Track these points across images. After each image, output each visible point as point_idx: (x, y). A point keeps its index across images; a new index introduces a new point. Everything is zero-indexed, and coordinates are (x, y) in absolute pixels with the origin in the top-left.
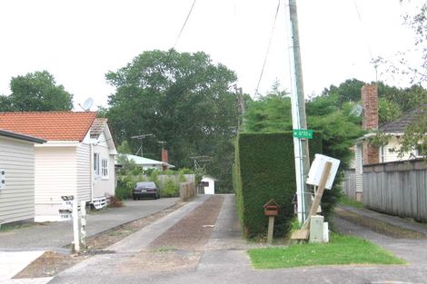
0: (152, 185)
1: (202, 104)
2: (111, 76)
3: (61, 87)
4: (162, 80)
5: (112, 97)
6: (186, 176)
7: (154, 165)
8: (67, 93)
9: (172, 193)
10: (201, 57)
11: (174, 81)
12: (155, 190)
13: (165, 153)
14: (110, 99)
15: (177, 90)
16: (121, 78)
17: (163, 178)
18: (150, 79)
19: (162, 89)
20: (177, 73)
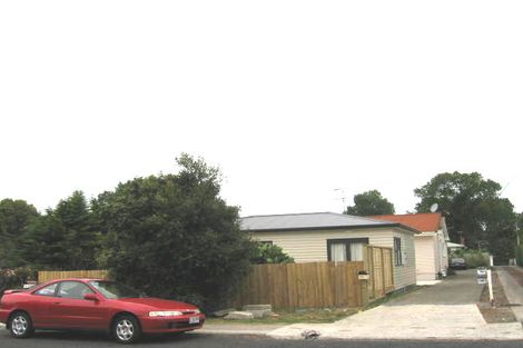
0: (462, 261)
4: (451, 192)
5: (418, 204)
6: (483, 254)
7: (458, 247)
9: (474, 265)
10: (475, 176)
11: (459, 192)
12: (465, 264)
13: (462, 239)
14: (418, 206)
15: (462, 198)
16: (424, 193)
17: (468, 255)
18: (443, 192)
19: (451, 198)
20: (461, 187)
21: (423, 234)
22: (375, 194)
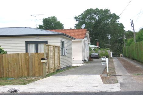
0: (96, 54)
1: (108, 27)
2: (76, 18)
3: (59, 22)
4: (94, 19)
5: (76, 25)
6: (107, 51)
7: (95, 47)
8: (61, 24)
10: (107, 11)
11: (97, 19)
12: (98, 56)
13: (98, 43)
14: (76, 26)
15: (98, 23)
16: (79, 18)
17: (100, 51)
18: (89, 19)
19: (93, 22)
20: (98, 16)
21: (77, 40)
22: (54, 19)
